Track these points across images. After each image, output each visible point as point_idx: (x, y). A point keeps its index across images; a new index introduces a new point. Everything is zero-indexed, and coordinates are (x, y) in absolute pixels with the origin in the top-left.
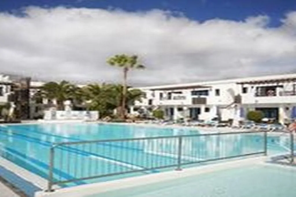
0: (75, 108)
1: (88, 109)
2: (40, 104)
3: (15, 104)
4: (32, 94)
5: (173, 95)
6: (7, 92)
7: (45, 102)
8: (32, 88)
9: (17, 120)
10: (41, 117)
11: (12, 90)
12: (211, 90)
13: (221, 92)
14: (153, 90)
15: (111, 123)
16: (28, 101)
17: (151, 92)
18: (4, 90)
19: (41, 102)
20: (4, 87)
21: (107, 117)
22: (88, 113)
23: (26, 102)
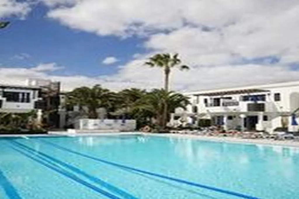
0: (110, 117)
1: (124, 117)
2: (70, 112)
3: (43, 112)
4: (62, 101)
5: (222, 101)
6: (34, 98)
7: (76, 108)
8: (62, 94)
9: (44, 130)
10: (72, 127)
11: (39, 96)
12: (269, 94)
13: (282, 96)
14: (198, 95)
15: (150, 134)
16: (57, 108)
17: (196, 98)
18: (31, 96)
19: (72, 109)
20: (32, 92)
21: (147, 127)
22: (124, 122)
23: (55, 110)
